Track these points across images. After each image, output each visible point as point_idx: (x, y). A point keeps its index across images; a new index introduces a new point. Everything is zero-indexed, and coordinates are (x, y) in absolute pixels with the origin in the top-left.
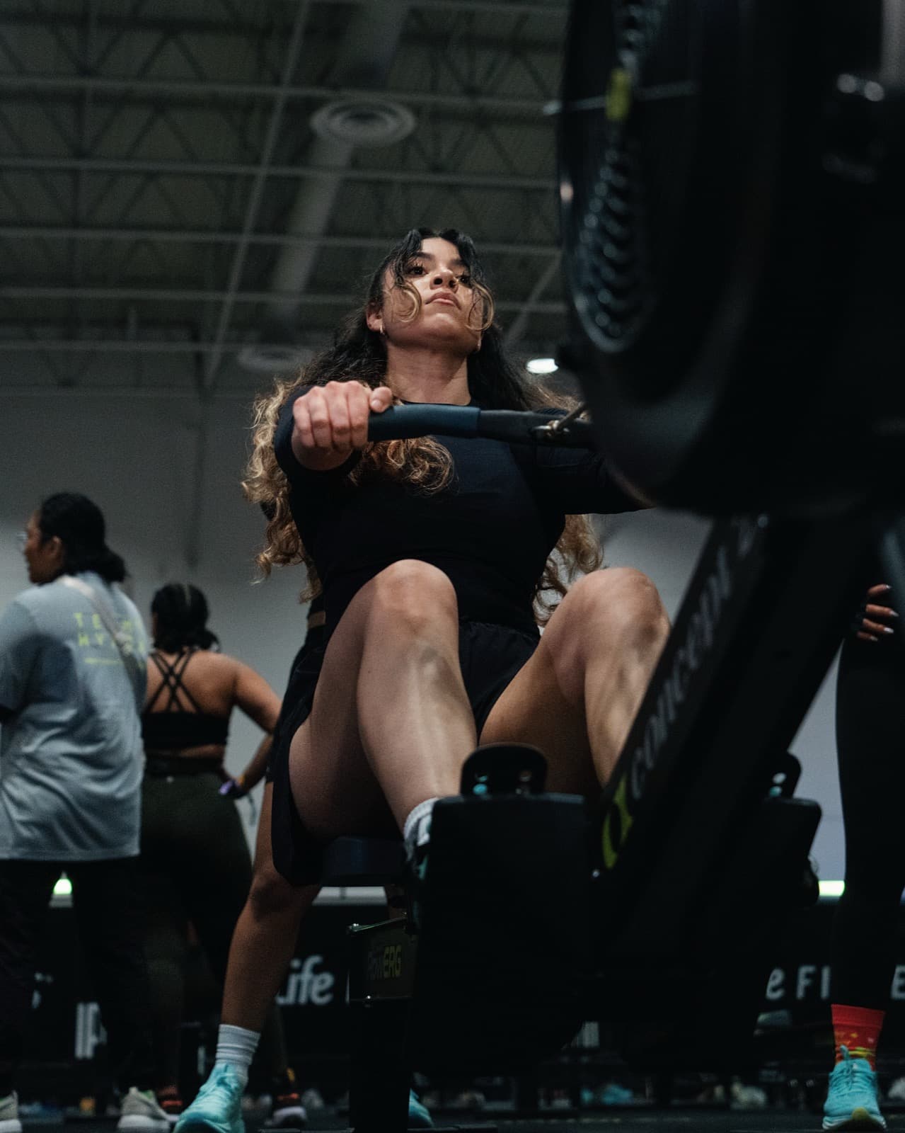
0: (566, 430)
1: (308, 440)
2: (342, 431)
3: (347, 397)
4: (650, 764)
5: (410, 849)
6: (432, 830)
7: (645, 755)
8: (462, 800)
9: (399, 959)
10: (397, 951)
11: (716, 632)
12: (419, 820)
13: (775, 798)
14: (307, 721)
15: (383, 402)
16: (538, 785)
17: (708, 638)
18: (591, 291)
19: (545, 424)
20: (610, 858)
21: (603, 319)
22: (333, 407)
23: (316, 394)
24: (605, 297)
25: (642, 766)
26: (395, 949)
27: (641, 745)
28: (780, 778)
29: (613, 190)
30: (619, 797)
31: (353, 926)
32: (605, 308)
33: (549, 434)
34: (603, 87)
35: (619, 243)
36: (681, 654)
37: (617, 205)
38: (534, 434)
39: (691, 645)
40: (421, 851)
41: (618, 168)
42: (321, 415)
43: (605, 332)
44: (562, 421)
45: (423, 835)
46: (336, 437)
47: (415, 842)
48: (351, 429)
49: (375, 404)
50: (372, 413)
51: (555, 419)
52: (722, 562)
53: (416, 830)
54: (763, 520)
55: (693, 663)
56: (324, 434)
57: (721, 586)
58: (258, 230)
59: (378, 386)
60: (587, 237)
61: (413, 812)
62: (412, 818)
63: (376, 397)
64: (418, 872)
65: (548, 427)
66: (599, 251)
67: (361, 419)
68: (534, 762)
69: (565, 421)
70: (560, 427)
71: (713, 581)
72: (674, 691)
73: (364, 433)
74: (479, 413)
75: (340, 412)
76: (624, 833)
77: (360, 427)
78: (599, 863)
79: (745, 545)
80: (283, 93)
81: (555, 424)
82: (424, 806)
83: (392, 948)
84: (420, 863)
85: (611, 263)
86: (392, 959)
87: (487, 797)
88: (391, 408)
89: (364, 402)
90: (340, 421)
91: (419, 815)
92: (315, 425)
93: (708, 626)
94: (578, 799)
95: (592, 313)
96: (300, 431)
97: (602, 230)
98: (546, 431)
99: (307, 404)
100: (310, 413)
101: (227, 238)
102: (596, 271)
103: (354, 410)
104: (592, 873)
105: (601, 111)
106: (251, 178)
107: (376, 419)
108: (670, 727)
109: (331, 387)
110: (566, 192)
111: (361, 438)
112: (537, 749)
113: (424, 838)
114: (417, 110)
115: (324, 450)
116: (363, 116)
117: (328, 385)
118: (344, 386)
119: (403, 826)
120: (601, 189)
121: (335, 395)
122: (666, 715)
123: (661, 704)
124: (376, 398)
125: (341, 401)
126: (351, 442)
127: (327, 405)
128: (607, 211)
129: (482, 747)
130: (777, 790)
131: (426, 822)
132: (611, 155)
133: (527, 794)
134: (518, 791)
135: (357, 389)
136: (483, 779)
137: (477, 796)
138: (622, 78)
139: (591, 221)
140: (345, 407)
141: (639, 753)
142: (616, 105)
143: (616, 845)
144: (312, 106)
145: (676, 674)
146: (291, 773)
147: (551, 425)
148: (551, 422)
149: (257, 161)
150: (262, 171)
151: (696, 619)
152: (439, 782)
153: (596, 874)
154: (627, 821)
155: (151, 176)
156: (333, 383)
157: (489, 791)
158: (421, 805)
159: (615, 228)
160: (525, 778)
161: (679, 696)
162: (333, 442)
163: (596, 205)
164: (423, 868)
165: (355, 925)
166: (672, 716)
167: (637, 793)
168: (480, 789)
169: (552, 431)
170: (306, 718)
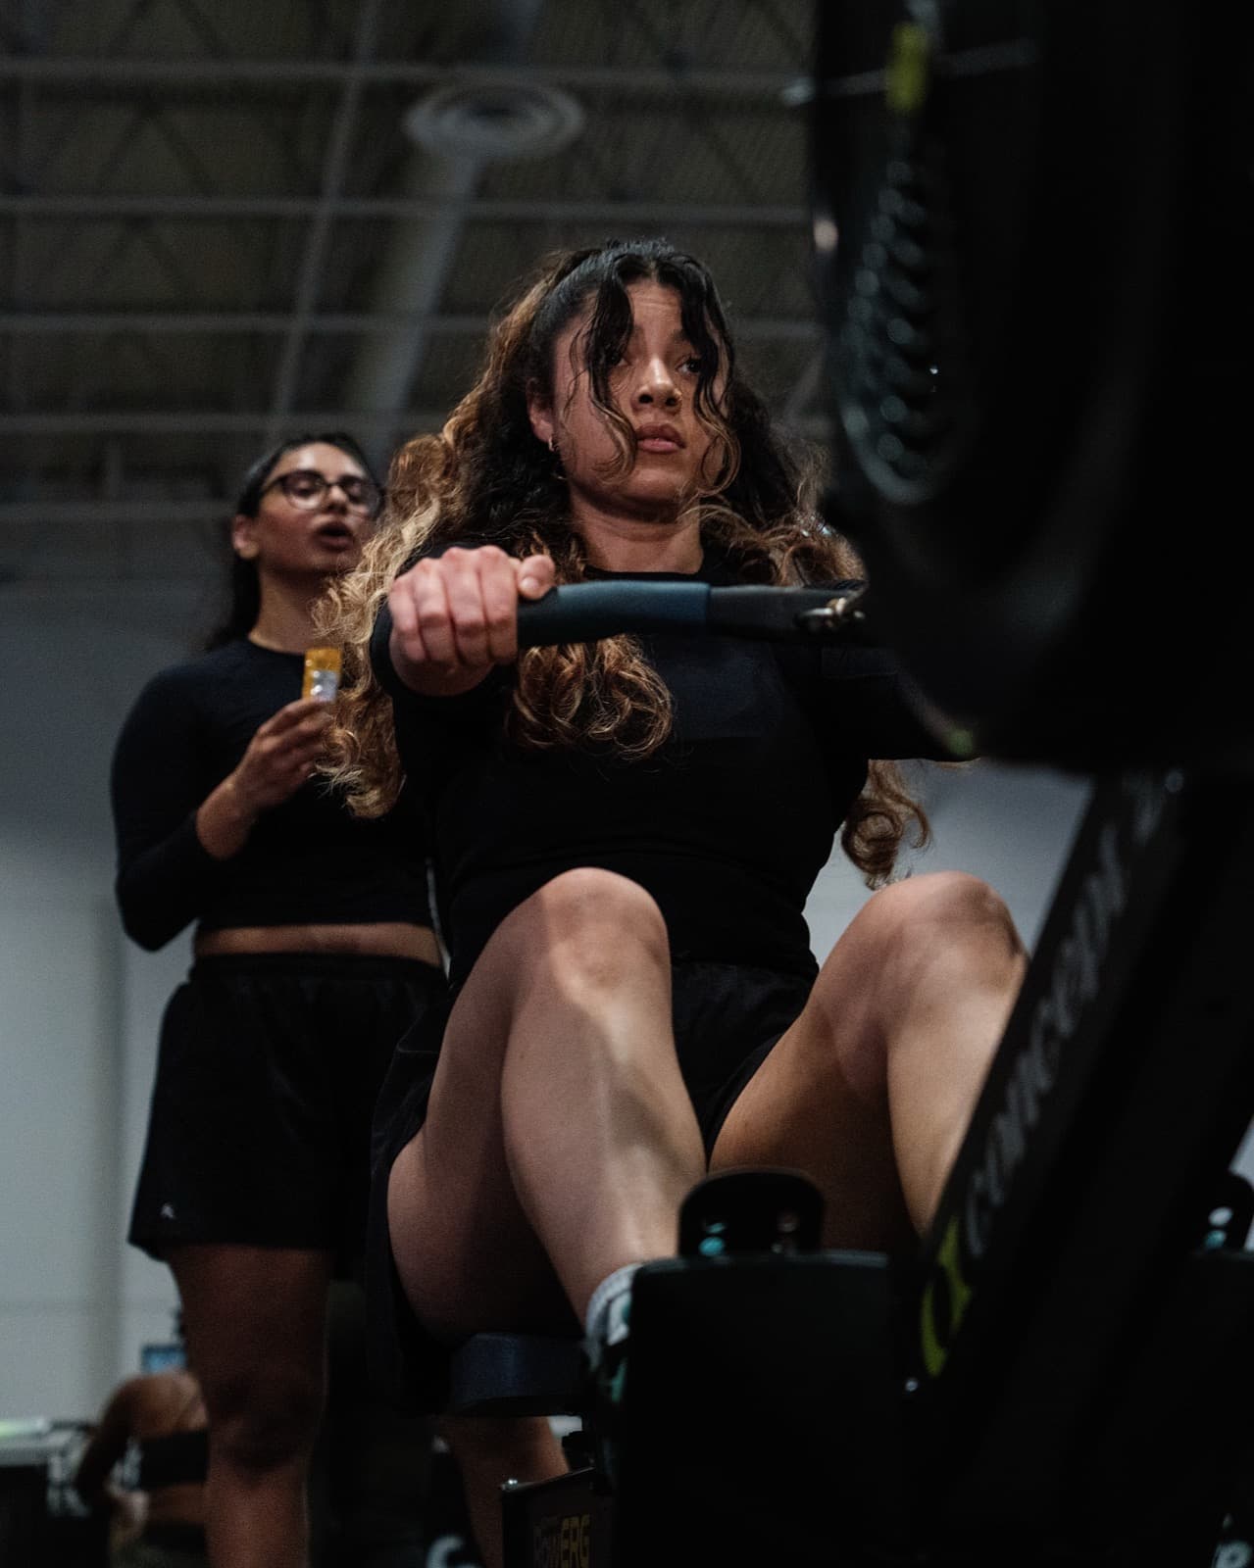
0: (858, 614)
1: (414, 649)
2: (471, 630)
3: (479, 574)
4: (997, 1197)
5: (594, 1354)
6: (632, 1317)
7: (988, 1181)
8: (681, 1265)
9: (587, 1539)
10: (583, 1524)
11: (1103, 972)
12: (610, 1302)
13: (1215, 1251)
14: (419, 1137)
15: (541, 581)
16: (808, 1238)
17: (1089, 984)
18: (869, 401)
19: (824, 606)
20: (935, 1357)
21: (893, 446)
22: (453, 591)
23: (426, 571)
24: (895, 409)
25: (983, 1201)
26: (580, 1522)
27: (981, 1164)
28: (1221, 1216)
29: (906, 230)
30: (947, 1255)
31: (508, 1484)
32: (895, 429)
33: (830, 624)
34: (881, 55)
35: (914, 318)
36: (1044, 1011)
37: (911, 253)
38: (803, 623)
39: (1061, 994)
40: (613, 1354)
41: (912, 192)
42: (435, 606)
43: (898, 470)
44: (851, 599)
45: (617, 1327)
46: (463, 642)
47: (603, 1339)
48: (488, 627)
49: (528, 585)
50: (522, 599)
51: (839, 597)
52: (1108, 852)
53: (605, 1318)
54: (1174, 781)
55: (1065, 1025)
56: (440, 638)
57: (1108, 893)
58: (323, 308)
59: (531, 554)
60: (863, 309)
61: (600, 1288)
62: (599, 1298)
63: (530, 571)
64: (609, 1389)
65: (827, 611)
66: (880, 333)
67: (503, 608)
68: (802, 1198)
69: (856, 600)
70: (848, 611)
71: (1094, 886)
72: (1035, 1073)
73: (512, 632)
74: (708, 594)
75: (467, 598)
76: (957, 1315)
77: (503, 623)
78: (918, 1368)
79: (1146, 823)
80: (357, 74)
81: (840, 604)
82: (618, 1279)
83: (575, 1521)
84: (612, 1374)
85: (903, 352)
86: (575, 1539)
87: (723, 1260)
88: (553, 591)
89: (508, 581)
90: (468, 614)
91: (610, 1293)
92: (425, 623)
93: (1089, 962)
94: (876, 1260)
95: (873, 437)
96: (401, 634)
97: (885, 297)
98: (825, 618)
99: (412, 589)
100: (417, 602)
101: (269, 323)
102: (877, 366)
103: (492, 594)
104: (903, 1386)
105: (879, 97)
106: (306, 222)
107: (532, 610)
108: (1030, 1135)
109: (453, 558)
110: (825, 234)
111: (505, 642)
112: (806, 1174)
113: (618, 1331)
114: (585, 97)
115: (444, 666)
116: (494, 110)
117: (446, 554)
118: (473, 556)
119: (585, 1315)
120: (881, 227)
121: (458, 570)
122: (1022, 1114)
123: (1012, 1094)
124: (527, 576)
125: (468, 581)
126: (489, 650)
127: (446, 588)
128: (893, 264)
129: (713, 1174)
130: (1219, 1237)
131: (622, 1303)
132: (899, 170)
133: (792, 1254)
134: (777, 1249)
135: (496, 558)
136: (717, 1228)
137: (707, 1258)
138: (913, 40)
139: (869, 281)
140: (476, 592)
141: (978, 1180)
142: (903, 85)
143: (943, 1339)
144: (406, 95)
145: (1037, 1041)
146: (393, 1227)
147: (833, 608)
148: (832, 602)
149: (315, 191)
150: (326, 208)
151: (1068, 950)
152: (642, 1237)
153: (911, 1385)
154: (961, 1294)
155: (138, 223)
156: (454, 551)
157: (728, 1249)
158: (613, 1277)
159: (909, 294)
160: (788, 1227)
161: (1043, 1081)
162: (458, 653)
163: (874, 254)
164: (617, 1383)
165: (511, 1482)
166: (1032, 1114)
167: (976, 1247)
168: (711, 1246)
169: (834, 617)
170: (413, 1135)
